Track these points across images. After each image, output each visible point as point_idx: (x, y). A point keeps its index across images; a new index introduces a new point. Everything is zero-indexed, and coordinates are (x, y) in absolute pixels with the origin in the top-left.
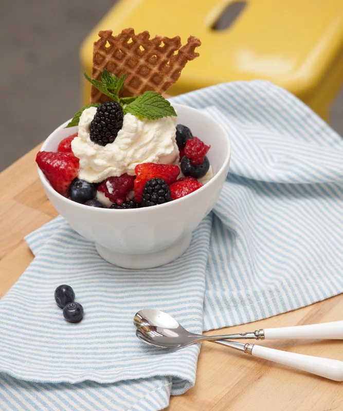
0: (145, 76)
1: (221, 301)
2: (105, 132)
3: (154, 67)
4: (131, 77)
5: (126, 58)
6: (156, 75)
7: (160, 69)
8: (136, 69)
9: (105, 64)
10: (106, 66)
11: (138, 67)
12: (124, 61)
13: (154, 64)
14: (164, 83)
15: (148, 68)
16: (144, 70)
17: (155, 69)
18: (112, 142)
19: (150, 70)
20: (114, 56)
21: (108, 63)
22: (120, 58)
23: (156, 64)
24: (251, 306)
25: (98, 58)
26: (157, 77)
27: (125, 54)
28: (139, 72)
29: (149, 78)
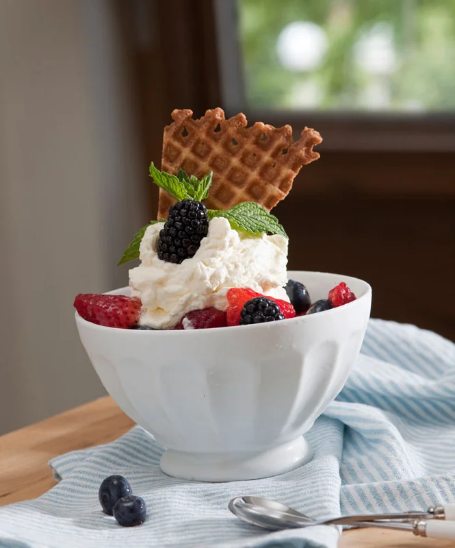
0: (239, 184)
1: (367, 495)
2: (181, 239)
3: (253, 170)
4: (219, 183)
5: (211, 155)
6: (255, 183)
7: (261, 174)
8: (226, 172)
9: (181, 162)
10: (182, 165)
11: (229, 169)
12: (209, 159)
13: (252, 167)
14: (267, 197)
15: (243, 172)
16: (237, 175)
17: (254, 175)
18: (191, 256)
19: (247, 175)
20: (194, 151)
21: (185, 161)
22: (202, 154)
23: (255, 168)
24: (417, 498)
25: (170, 152)
26: (257, 187)
27: (210, 149)
28: (230, 178)
29: (245, 187)
